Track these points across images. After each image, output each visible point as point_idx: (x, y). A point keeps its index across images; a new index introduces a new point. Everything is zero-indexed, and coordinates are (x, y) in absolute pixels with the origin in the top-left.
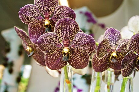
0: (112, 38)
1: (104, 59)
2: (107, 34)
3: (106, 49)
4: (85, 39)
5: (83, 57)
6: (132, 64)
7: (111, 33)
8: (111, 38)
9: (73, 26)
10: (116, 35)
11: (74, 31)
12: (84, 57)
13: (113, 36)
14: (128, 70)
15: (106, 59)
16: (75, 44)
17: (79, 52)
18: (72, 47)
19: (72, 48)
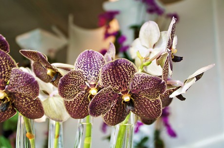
0: (89, 67)
1: (81, 99)
2: (81, 61)
3: (78, 85)
4: (22, 78)
5: (30, 102)
6: (115, 107)
7: (87, 59)
8: (87, 67)
9: (3, 59)
10: (96, 61)
11: (7, 67)
12: (32, 102)
13: (90, 64)
14: (113, 117)
15: (82, 98)
16: (11, 85)
17: (22, 96)
18: (9, 89)
19: (10, 91)
